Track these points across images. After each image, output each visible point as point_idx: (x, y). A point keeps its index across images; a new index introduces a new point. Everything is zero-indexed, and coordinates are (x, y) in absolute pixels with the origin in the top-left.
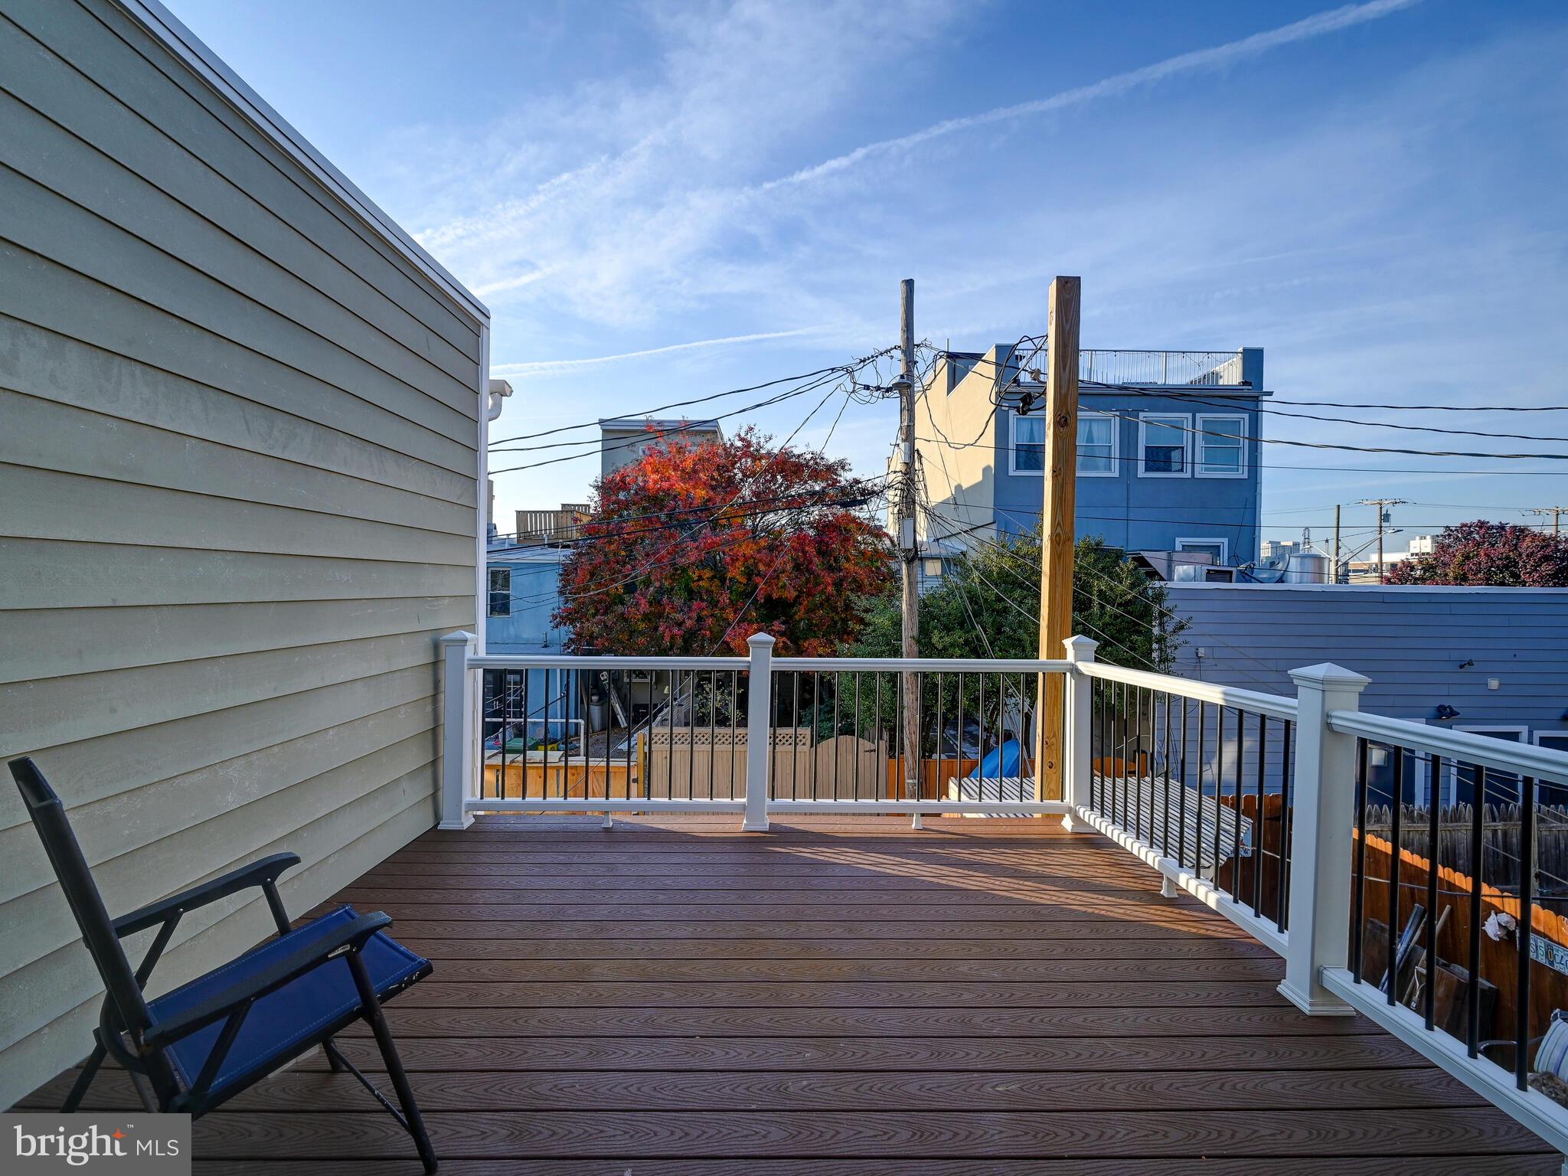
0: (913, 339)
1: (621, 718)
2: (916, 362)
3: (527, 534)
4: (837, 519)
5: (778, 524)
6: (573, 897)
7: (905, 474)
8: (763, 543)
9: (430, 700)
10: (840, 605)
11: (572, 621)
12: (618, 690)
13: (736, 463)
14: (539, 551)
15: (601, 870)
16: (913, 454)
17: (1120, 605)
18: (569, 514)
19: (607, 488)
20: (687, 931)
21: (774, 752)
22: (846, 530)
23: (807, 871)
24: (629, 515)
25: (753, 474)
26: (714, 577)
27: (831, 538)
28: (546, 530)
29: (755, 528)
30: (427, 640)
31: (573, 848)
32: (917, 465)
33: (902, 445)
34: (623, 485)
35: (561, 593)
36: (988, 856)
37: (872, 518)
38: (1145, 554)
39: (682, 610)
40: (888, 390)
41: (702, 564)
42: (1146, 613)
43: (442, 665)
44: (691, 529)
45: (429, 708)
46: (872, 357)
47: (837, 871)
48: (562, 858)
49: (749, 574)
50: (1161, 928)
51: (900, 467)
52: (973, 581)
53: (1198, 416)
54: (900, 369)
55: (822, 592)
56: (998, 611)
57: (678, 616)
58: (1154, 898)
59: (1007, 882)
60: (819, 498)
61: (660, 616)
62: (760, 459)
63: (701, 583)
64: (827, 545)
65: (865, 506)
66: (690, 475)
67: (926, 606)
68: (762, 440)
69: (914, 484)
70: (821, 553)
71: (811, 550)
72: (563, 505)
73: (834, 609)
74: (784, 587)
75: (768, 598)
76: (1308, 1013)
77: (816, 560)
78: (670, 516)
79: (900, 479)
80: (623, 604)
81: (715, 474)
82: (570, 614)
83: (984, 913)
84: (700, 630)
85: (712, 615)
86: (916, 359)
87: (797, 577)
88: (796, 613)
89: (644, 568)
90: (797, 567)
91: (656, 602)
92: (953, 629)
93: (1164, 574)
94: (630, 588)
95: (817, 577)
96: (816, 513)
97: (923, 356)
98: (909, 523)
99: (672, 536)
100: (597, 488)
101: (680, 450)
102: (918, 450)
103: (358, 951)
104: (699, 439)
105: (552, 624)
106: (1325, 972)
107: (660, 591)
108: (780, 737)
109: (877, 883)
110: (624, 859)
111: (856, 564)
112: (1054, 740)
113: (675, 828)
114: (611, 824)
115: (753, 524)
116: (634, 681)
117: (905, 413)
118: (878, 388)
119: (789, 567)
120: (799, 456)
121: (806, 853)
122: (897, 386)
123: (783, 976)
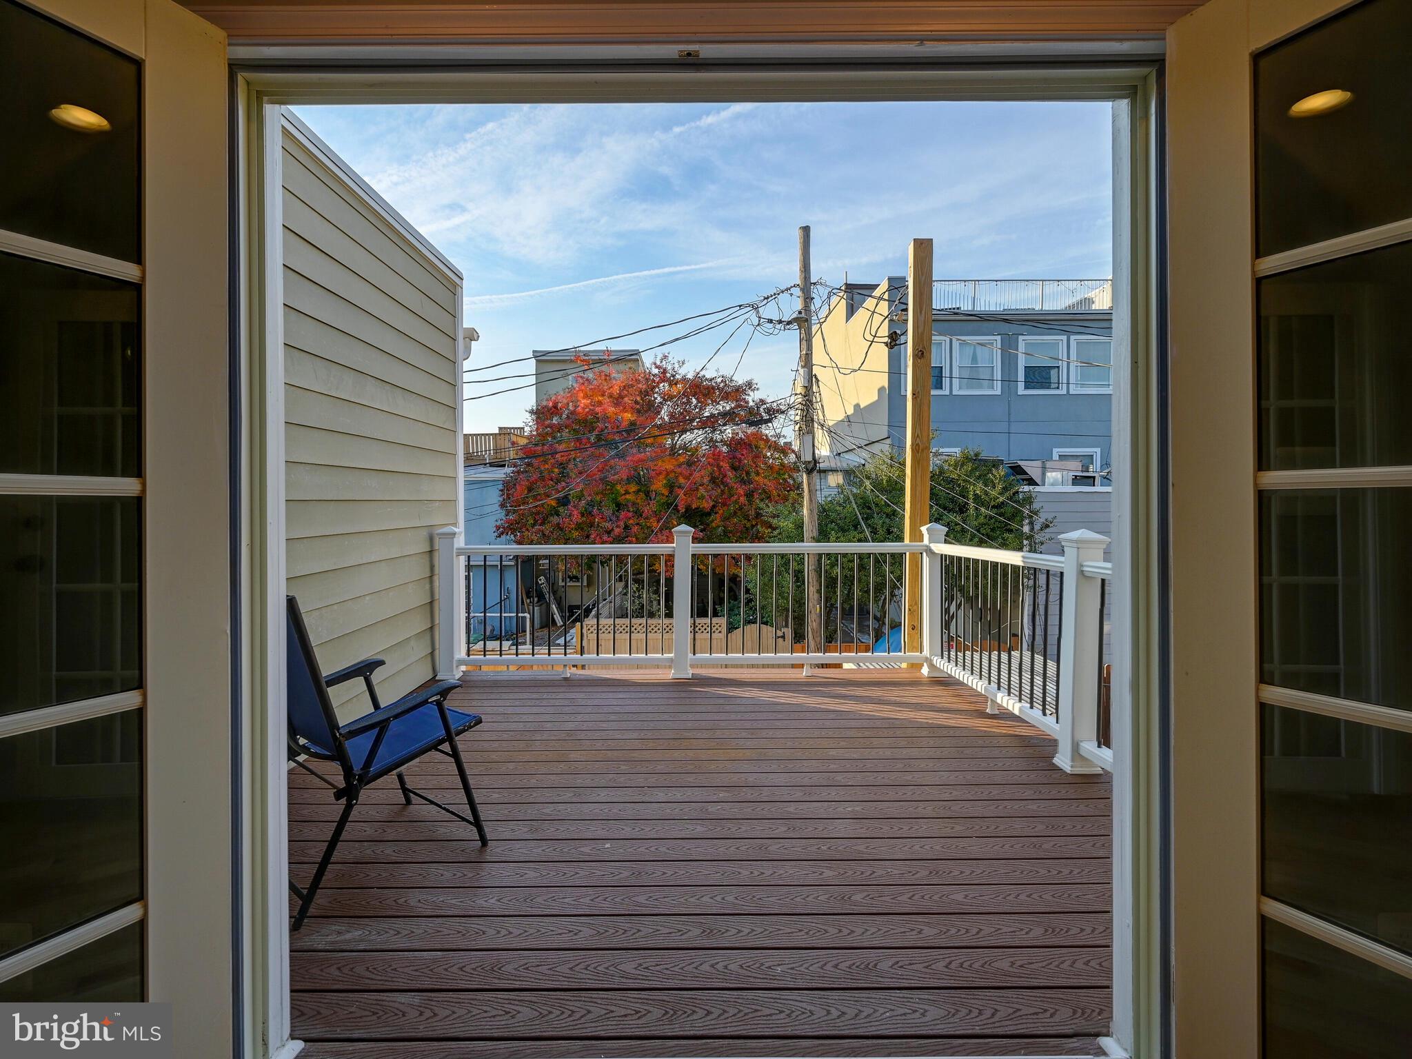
0: (810, 278)
1: (557, 618)
2: (813, 298)
3: (469, 455)
4: (748, 437)
5: (694, 442)
6: (547, 718)
7: (805, 396)
8: (682, 460)
9: (428, 580)
10: (752, 513)
11: (513, 531)
12: (555, 593)
13: (654, 387)
14: (481, 469)
15: (566, 703)
16: (811, 378)
17: (993, 507)
18: (507, 436)
19: (541, 413)
20: (635, 735)
21: (694, 639)
22: (756, 447)
23: (721, 701)
24: (561, 437)
25: (671, 398)
26: (639, 491)
27: (743, 455)
28: (486, 451)
29: (673, 446)
30: (424, 533)
31: (542, 690)
32: (815, 388)
33: (801, 371)
34: (555, 410)
35: (502, 506)
36: (859, 692)
37: (778, 436)
38: (1020, 463)
39: (611, 520)
40: (789, 323)
41: (629, 480)
42: (1016, 515)
43: (436, 554)
44: (617, 448)
45: (428, 587)
46: (775, 294)
47: (744, 701)
48: (535, 696)
49: (671, 487)
50: (981, 731)
51: (799, 390)
52: (865, 488)
53: (1073, 338)
54: (798, 305)
55: (736, 502)
56: (887, 515)
57: (608, 525)
58: (983, 715)
59: (870, 707)
60: (729, 417)
61: (592, 525)
62: (676, 384)
63: (627, 496)
64: (740, 461)
65: (770, 424)
66: (618, 400)
67: (824, 510)
68: (676, 366)
69: (812, 405)
70: (734, 468)
71: (725, 465)
72: (500, 429)
73: (747, 518)
74: (703, 497)
75: (688, 508)
76: (1069, 772)
77: (729, 474)
78: (599, 438)
79: (800, 400)
80: (558, 515)
81: (639, 399)
82: (511, 524)
83: (853, 724)
84: (627, 537)
85: (638, 524)
86: (813, 295)
87: (713, 489)
88: (713, 521)
89: (576, 485)
90: (713, 480)
91: (587, 513)
92: (848, 530)
93: (1038, 481)
94: (564, 502)
95: (731, 489)
96: (729, 431)
97: (819, 294)
98: (808, 438)
99: (601, 455)
100: (532, 412)
101: (608, 377)
102: (815, 375)
103: (444, 700)
104: (622, 367)
105: (496, 534)
106: (1081, 744)
107: (591, 504)
108: (700, 626)
109: (774, 708)
110: (582, 695)
111: (765, 477)
112: (915, 607)
113: (619, 677)
114: (569, 675)
115: (672, 442)
116: (568, 584)
117: (804, 342)
118: (780, 322)
119: (706, 480)
120: (711, 380)
121: (721, 691)
122: (796, 320)
123: (704, 757)
